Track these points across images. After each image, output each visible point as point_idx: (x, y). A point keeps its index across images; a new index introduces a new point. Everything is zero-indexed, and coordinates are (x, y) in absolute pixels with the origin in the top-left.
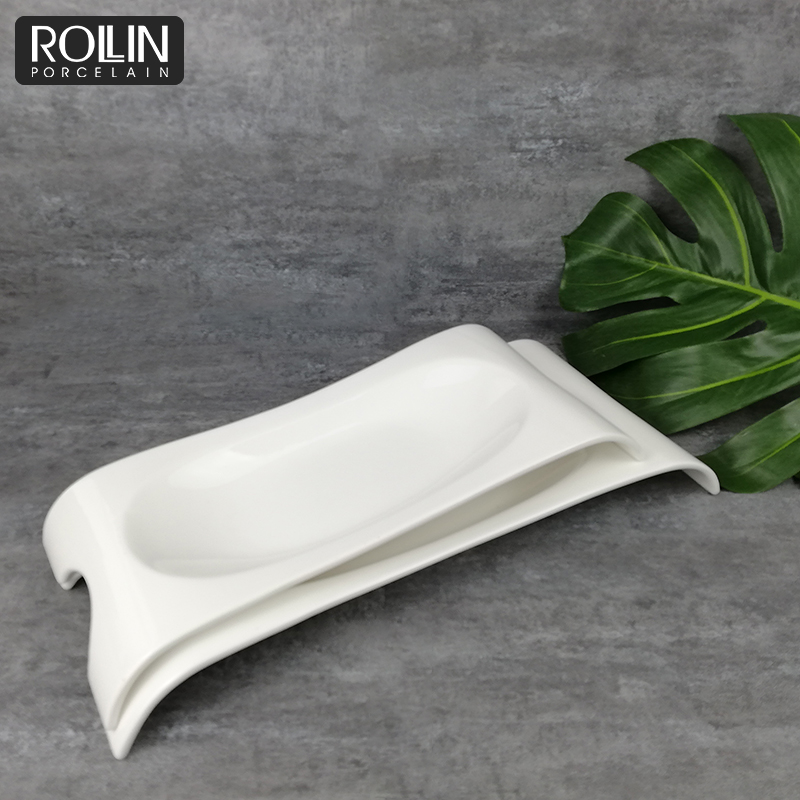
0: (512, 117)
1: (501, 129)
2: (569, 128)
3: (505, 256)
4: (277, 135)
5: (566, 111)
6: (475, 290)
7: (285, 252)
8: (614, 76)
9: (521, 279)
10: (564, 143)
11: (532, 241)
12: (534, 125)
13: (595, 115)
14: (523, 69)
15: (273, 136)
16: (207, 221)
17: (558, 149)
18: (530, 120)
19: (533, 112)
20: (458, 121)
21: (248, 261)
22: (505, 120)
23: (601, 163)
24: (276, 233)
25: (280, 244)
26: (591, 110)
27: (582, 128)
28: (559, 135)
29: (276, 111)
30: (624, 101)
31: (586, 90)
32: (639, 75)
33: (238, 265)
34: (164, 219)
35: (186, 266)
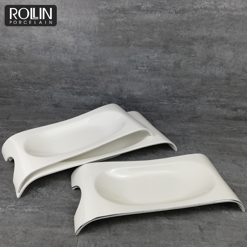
0: (137, 61)
1: (134, 63)
2: (151, 65)
3: (134, 96)
4: (75, 60)
5: (151, 60)
6: (126, 105)
7: (76, 91)
8: (163, 52)
9: (138, 103)
10: (150, 68)
11: (142, 93)
12: (142, 63)
13: (158, 62)
14: (140, 49)
15: (74, 61)
16: (55, 81)
17: (148, 70)
18: (141, 62)
19: (142, 60)
20: (123, 61)
21: (65, 93)
22: (135, 61)
23: (160, 74)
24: (73, 86)
25: (74, 89)
26: (157, 60)
27: (155, 65)
28: (149, 66)
29: (75, 54)
30: (166, 59)
31: (156, 55)
32: (170, 53)
33: (63, 93)
34: (44, 80)
35: (49, 93)
